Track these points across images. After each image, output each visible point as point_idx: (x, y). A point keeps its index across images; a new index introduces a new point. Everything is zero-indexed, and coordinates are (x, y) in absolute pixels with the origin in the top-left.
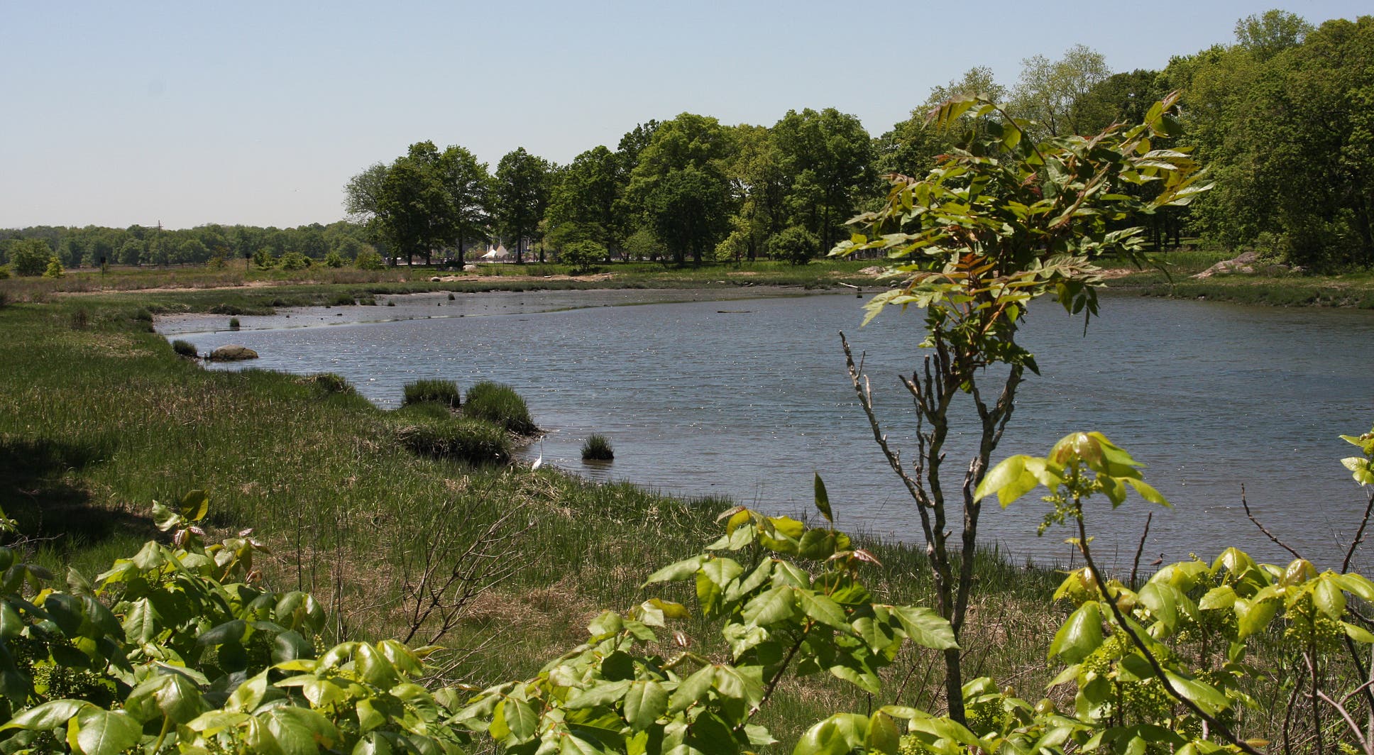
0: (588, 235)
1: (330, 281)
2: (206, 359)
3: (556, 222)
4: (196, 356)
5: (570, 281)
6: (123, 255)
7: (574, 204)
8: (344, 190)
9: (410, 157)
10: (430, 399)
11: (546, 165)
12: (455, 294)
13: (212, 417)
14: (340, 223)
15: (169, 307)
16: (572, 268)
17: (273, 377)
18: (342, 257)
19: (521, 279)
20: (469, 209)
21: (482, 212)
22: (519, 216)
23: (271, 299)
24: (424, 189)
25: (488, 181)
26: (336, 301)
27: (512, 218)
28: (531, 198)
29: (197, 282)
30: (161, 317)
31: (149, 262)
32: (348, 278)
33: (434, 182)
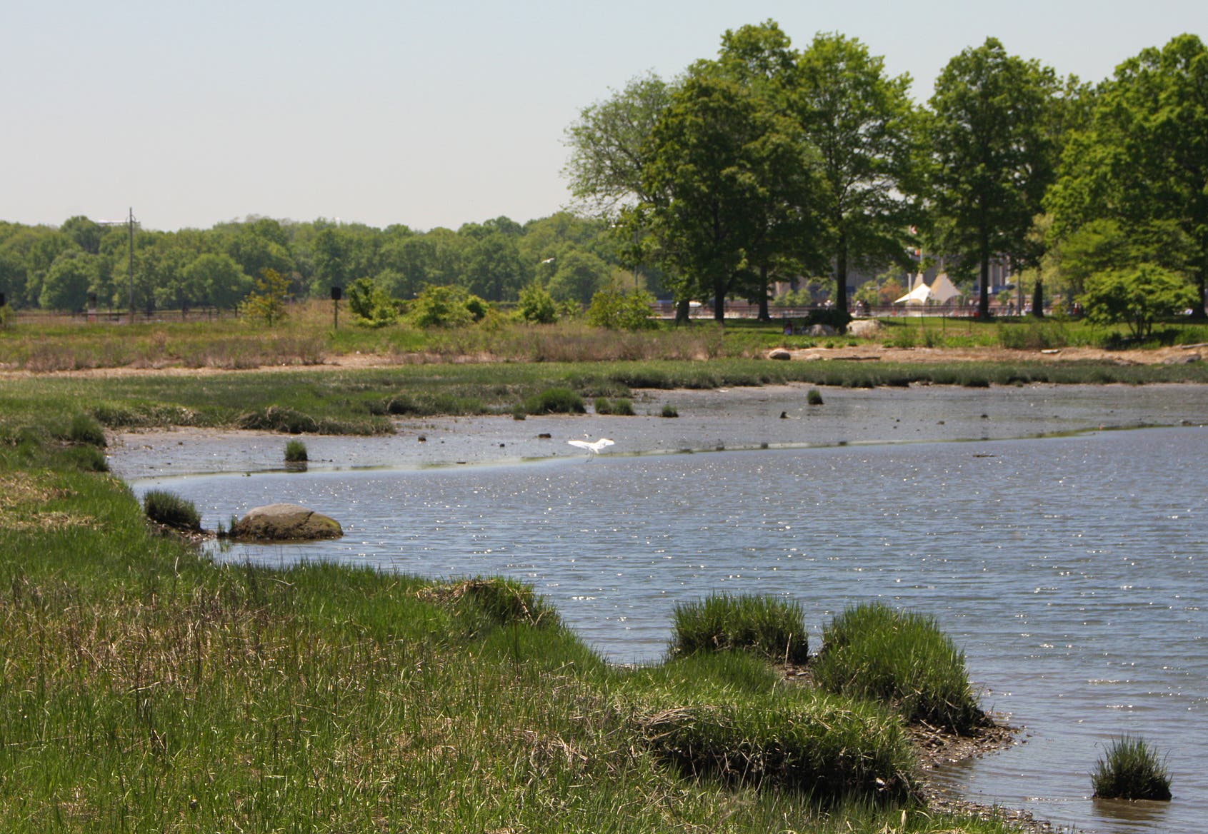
0: (1151, 250)
1: (529, 355)
2: (221, 535)
3: (1070, 223)
4: (197, 528)
5: (1105, 363)
6: (52, 287)
7: (1116, 175)
8: (566, 138)
9: (724, 60)
10: (736, 642)
11: (1051, 80)
12: (825, 391)
13: (198, 677)
14: (561, 215)
15: (146, 411)
16: (1111, 330)
17: (367, 581)
18: (559, 299)
19: (984, 356)
20: (861, 186)
21: (895, 195)
22: (984, 204)
23: (384, 397)
24: (754, 138)
25: (913, 119)
26: (539, 405)
27: (965, 209)
28: (1014, 160)
29: (214, 353)
30: (126, 436)
31: (110, 304)
32: (570, 349)
33: (780, 121)
